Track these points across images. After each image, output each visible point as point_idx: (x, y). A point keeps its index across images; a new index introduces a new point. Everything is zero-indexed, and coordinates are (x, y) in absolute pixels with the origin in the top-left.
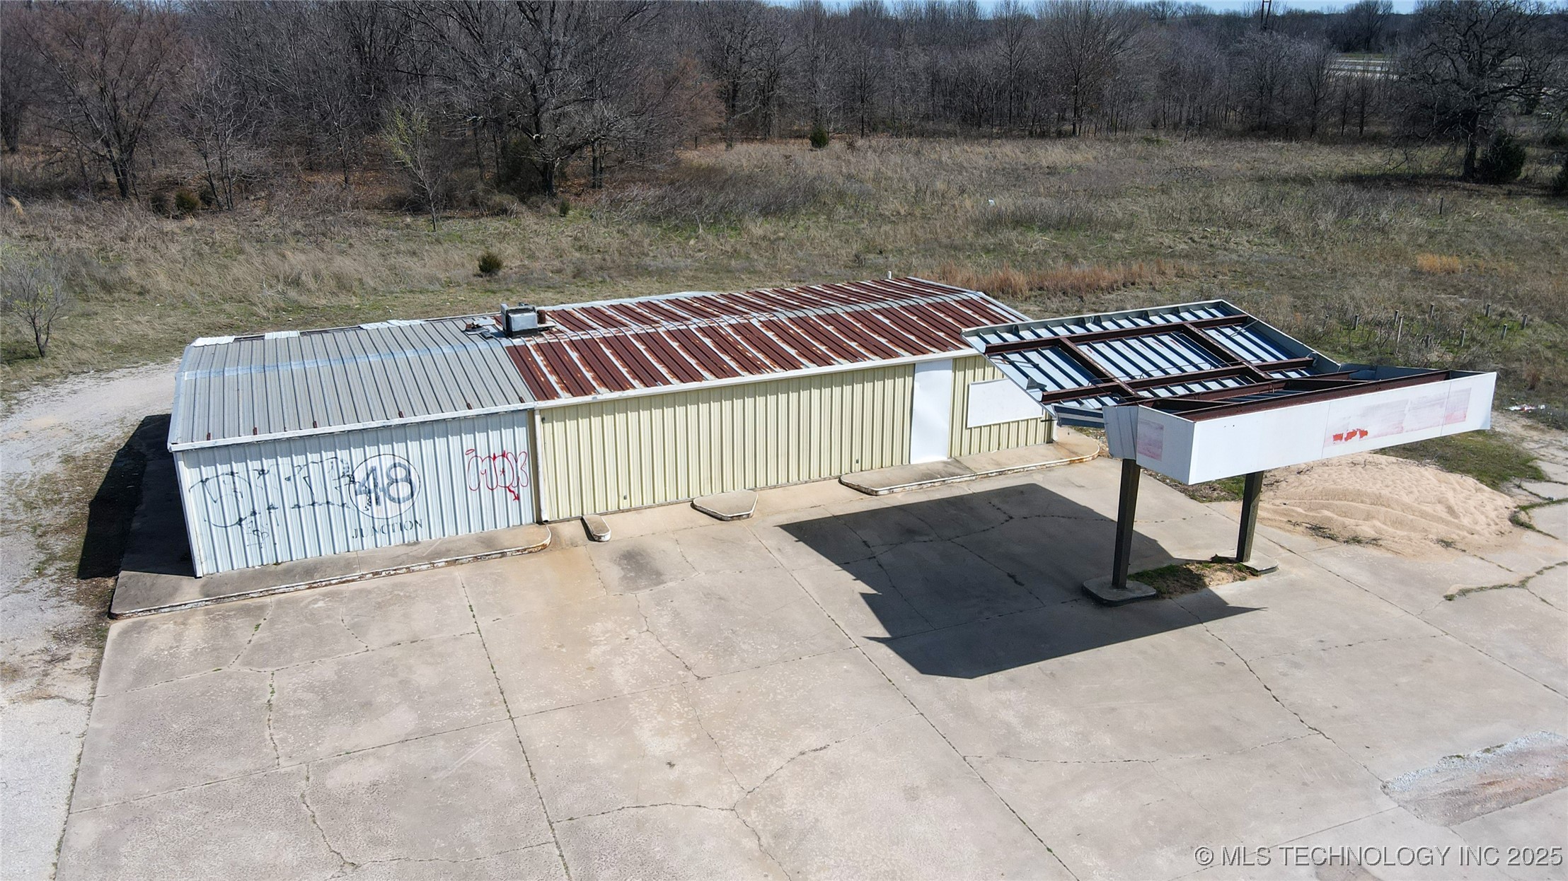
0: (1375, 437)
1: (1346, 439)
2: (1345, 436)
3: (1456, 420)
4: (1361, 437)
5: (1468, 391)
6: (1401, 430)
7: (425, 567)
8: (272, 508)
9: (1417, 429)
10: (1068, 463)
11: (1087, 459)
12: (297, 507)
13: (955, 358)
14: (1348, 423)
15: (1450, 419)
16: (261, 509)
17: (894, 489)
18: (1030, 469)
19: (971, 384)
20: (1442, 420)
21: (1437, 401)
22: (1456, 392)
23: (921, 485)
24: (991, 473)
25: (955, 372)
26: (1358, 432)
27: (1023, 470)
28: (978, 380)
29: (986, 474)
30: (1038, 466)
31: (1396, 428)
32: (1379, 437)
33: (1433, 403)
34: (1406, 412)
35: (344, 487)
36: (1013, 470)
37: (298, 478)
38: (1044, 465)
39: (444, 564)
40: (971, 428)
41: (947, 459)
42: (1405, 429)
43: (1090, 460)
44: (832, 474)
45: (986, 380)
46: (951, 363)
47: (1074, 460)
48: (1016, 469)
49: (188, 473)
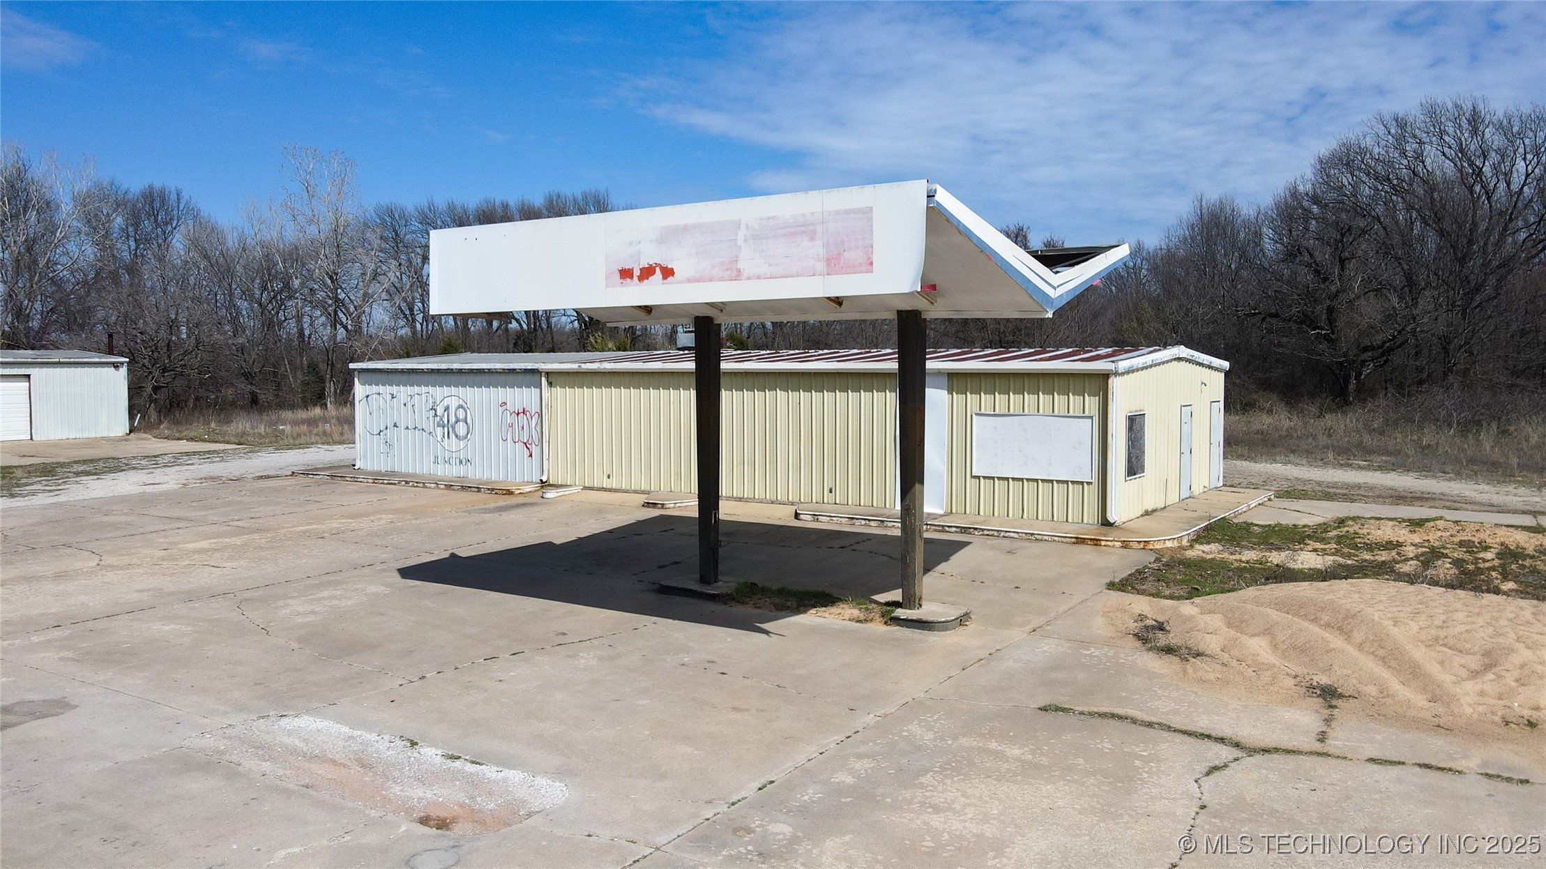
0: (689, 281)
1: (641, 278)
2: (637, 273)
3: (852, 269)
4: (665, 278)
5: (867, 212)
6: (738, 276)
7: (433, 485)
8: (395, 426)
9: (769, 276)
10: (1073, 540)
11: (1109, 543)
12: (407, 428)
13: (949, 374)
14: (639, 253)
15: (834, 264)
16: (390, 425)
17: (820, 517)
18: (1008, 534)
19: (976, 414)
20: (821, 266)
21: (800, 229)
22: (838, 213)
23: (853, 518)
24: (949, 527)
25: (950, 392)
26: (658, 270)
27: (996, 534)
28: (986, 410)
29: (943, 526)
30: (1022, 533)
31: (727, 270)
32: (698, 281)
33: (792, 230)
34: (740, 241)
35: (431, 419)
36: (983, 530)
37: (409, 405)
38: (1032, 534)
39: (443, 486)
40: (978, 477)
41: (942, 512)
42: (745, 274)
43: (1114, 546)
44: (802, 500)
45: (997, 412)
46: (945, 380)
47: (1084, 539)
48: (989, 530)
49: (359, 390)
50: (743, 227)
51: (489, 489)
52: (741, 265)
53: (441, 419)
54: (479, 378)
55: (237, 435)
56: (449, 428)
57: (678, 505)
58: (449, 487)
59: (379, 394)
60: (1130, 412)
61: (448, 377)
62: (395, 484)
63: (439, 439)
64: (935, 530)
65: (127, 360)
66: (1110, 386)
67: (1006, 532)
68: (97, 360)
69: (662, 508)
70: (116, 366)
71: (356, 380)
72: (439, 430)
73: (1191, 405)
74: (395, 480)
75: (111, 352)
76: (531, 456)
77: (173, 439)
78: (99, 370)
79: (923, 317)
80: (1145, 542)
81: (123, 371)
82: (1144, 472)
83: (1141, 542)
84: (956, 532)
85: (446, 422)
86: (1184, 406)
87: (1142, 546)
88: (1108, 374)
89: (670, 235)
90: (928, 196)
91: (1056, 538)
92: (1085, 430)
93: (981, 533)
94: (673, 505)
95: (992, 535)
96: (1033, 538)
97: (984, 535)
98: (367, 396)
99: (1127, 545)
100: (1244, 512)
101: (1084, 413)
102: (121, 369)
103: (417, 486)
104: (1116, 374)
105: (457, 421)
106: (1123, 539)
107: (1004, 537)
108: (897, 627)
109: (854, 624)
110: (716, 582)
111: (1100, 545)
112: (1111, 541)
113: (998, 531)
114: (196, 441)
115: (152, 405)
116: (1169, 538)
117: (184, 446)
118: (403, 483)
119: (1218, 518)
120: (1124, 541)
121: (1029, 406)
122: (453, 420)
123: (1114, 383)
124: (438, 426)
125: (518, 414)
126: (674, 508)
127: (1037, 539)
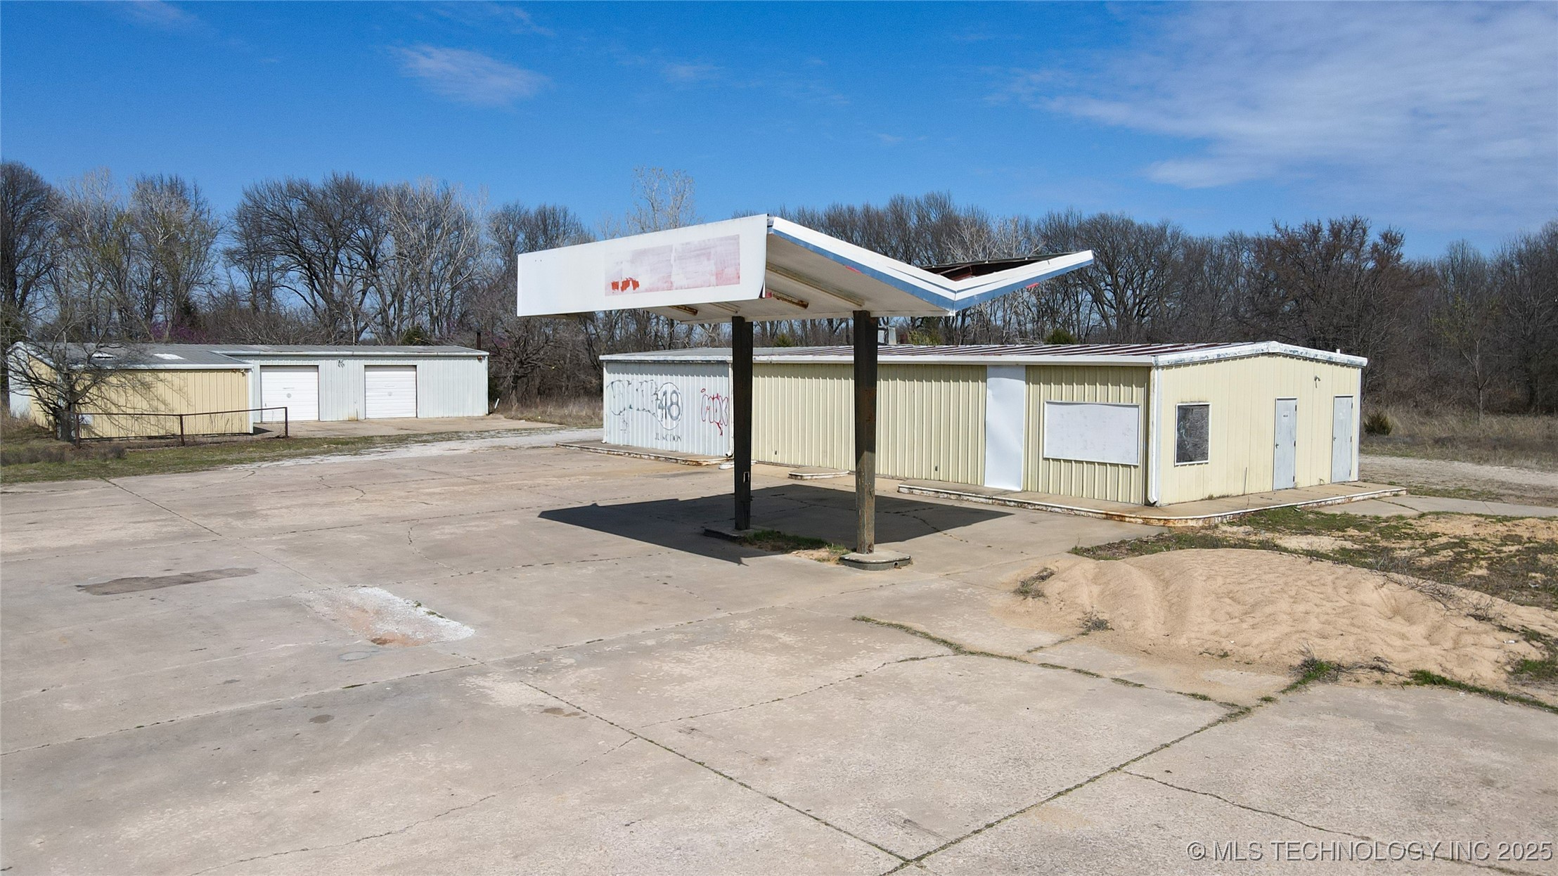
0: (647, 291)
1: (623, 289)
2: (620, 285)
3: (729, 282)
4: (634, 288)
5: (736, 238)
6: (671, 287)
7: (646, 457)
8: (630, 408)
9: (686, 287)
10: (1104, 516)
11: (1132, 519)
12: (638, 410)
13: (1026, 366)
14: (621, 270)
15: (721, 278)
16: (627, 407)
17: (914, 490)
18: (1053, 509)
19: (1047, 402)
20: (713, 279)
21: (703, 251)
22: (722, 239)
23: (938, 492)
24: (1009, 501)
25: (1028, 383)
26: (631, 282)
27: (1044, 508)
28: (1055, 399)
29: (1005, 501)
30: (1064, 508)
31: (665, 282)
32: (651, 291)
33: (698, 252)
34: (672, 262)
35: (654, 401)
36: (1035, 505)
37: (640, 390)
38: (1072, 510)
39: (653, 458)
40: (1048, 459)
41: (1020, 490)
42: (675, 285)
43: (1136, 522)
44: (915, 477)
45: (1064, 401)
46: (1023, 371)
47: (1112, 515)
48: (1039, 505)
49: (608, 377)
50: (674, 251)
51: (683, 461)
52: (672, 280)
53: (661, 402)
54: (687, 368)
55: (561, 417)
56: (666, 409)
57: (814, 477)
58: (657, 458)
59: (620, 381)
60: (1182, 402)
61: (667, 367)
62: (621, 455)
63: (659, 419)
64: (999, 504)
65: (488, 354)
66: (1152, 378)
67: (1053, 507)
68: (465, 354)
69: (801, 479)
70: (480, 358)
71: (604, 369)
72: (659, 411)
73: (1295, 399)
74: (622, 452)
75: (479, 348)
76: (722, 434)
77: (516, 419)
78: (466, 362)
79: (872, 316)
80: (1165, 520)
81: (485, 362)
82: (1207, 459)
83: (1161, 519)
84: (1015, 506)
85: (664, 405)
86: (1278, 399)
87: (1162, 523)
88: (1150, 367)
89: (639, 255)
90: (768, 226)
91: (1090, 514)
92: (1133, 417)
93: (1033, 507)
94: (810, 477)
95: (1041, 510)
96: (1072, 513)
97: (1035, 509)
98: (612, 383)
99: (1148, 522)
100: (1339, 504)
101: (1132, 402)
102: (483, 361)
103: (636, 457)
104: (1157, 367)
105: (672, 404)
106: (1144, 516)
107: (1051, 511)
108: (843, 566)
109: (816, 562)
110: (747, 529)
111: (1125, 521)
112: (1134, 518)
113: (1046, 506)
114: (532, 421)
115: (514, 391)
116: (1192, 517)
117: (522, 424)
118: (627, 454)
119: (1282, 506)
120: (1145, 518)
121: (1089, 395)
122: (669, 403)
123: (1155, 374)
124: (659, 408)
125: (713, 399)
126: (811, 479)
127: (1076, 515)
